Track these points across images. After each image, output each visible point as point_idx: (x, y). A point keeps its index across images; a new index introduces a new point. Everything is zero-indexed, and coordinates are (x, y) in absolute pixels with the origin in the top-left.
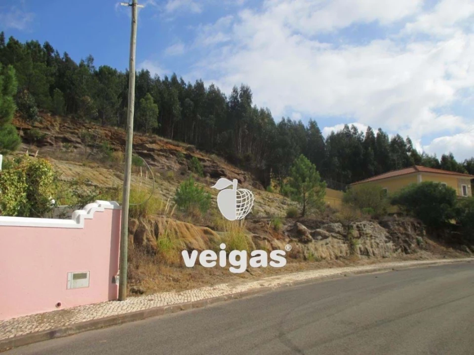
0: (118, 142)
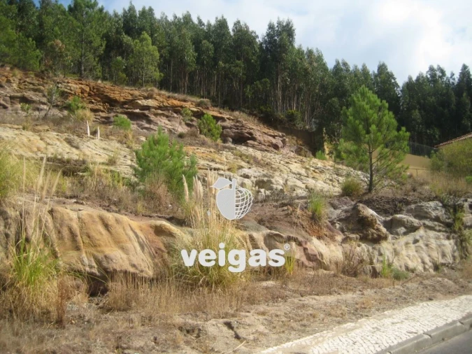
0: (99, 99)
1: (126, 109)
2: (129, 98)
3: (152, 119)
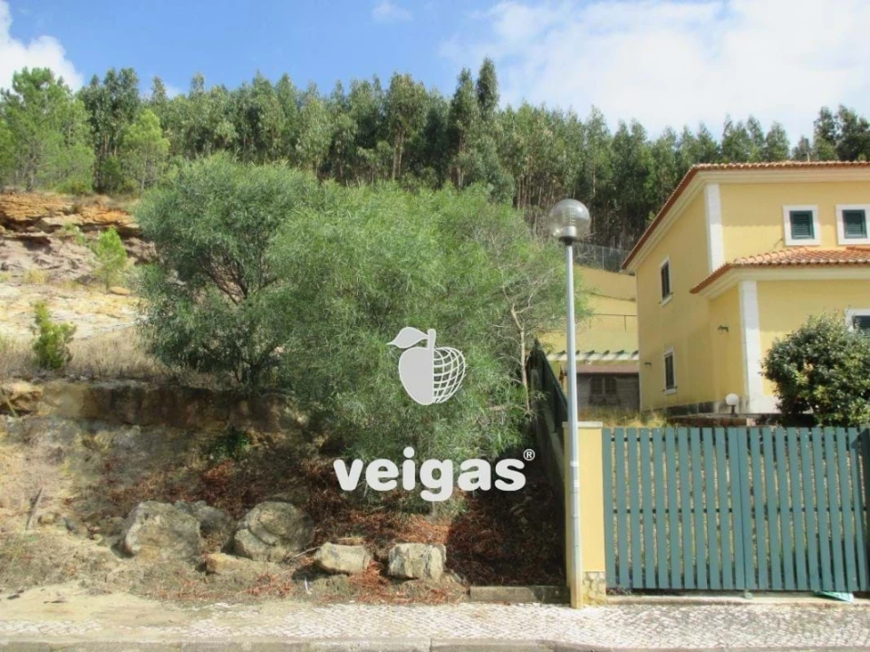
1: (26, 231)
2: (37, 215)
3: (51, 245)
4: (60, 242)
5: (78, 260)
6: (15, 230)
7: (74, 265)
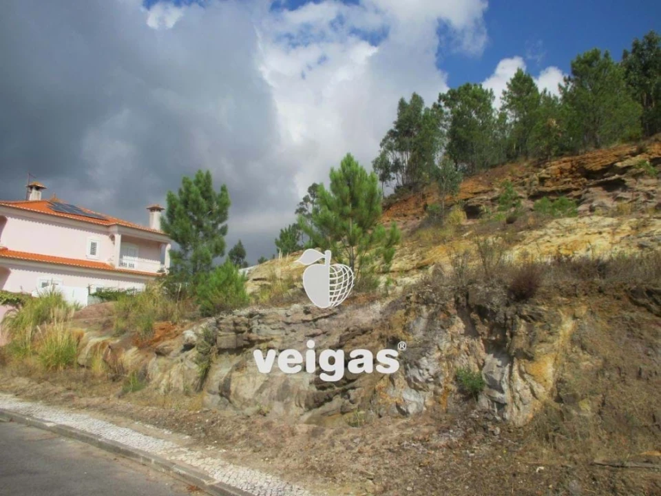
1: (604, 178)
2: (610, 163)
3: (626, 184)
4: (633, 180)
5: (652, 191)
6: (595, 179)
7: (649, 196)
